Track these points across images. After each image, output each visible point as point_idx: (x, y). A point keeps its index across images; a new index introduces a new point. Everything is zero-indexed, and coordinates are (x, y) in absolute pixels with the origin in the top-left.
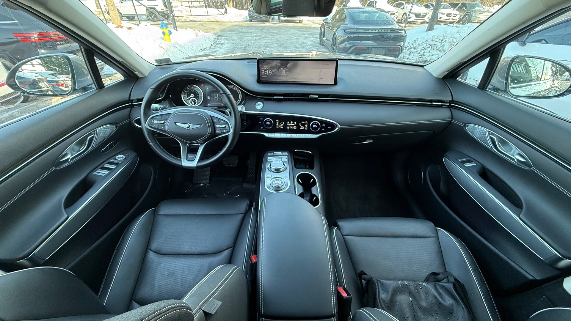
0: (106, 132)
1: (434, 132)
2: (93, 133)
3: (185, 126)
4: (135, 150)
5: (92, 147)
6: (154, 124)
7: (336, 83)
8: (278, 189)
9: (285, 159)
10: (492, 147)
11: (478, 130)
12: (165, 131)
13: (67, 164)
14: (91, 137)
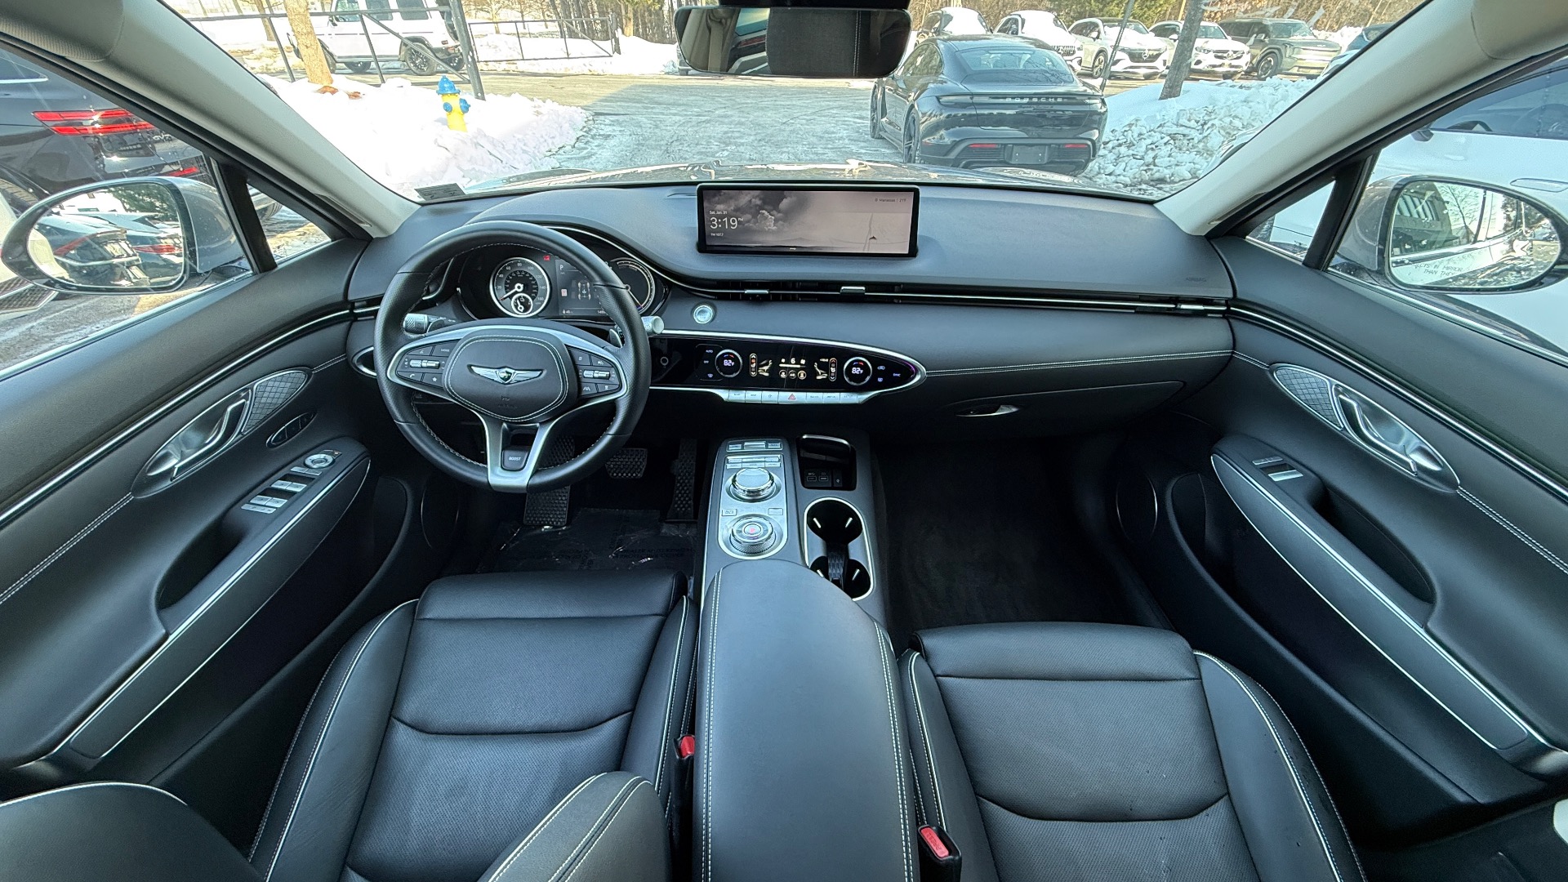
0: (280, 390)
1: (1185, 383)
2: (243, 394)
3: (497, 375)
4: (362, 441)
5: (240, 433)
6: (411, 370)
7: (913, 252)
8: (754, 549)
9: (775, 461)
10: (1344, 427)
11: (1306, 380)
12: (441, 389)
13: (167, 484)
14: (240, 405)
